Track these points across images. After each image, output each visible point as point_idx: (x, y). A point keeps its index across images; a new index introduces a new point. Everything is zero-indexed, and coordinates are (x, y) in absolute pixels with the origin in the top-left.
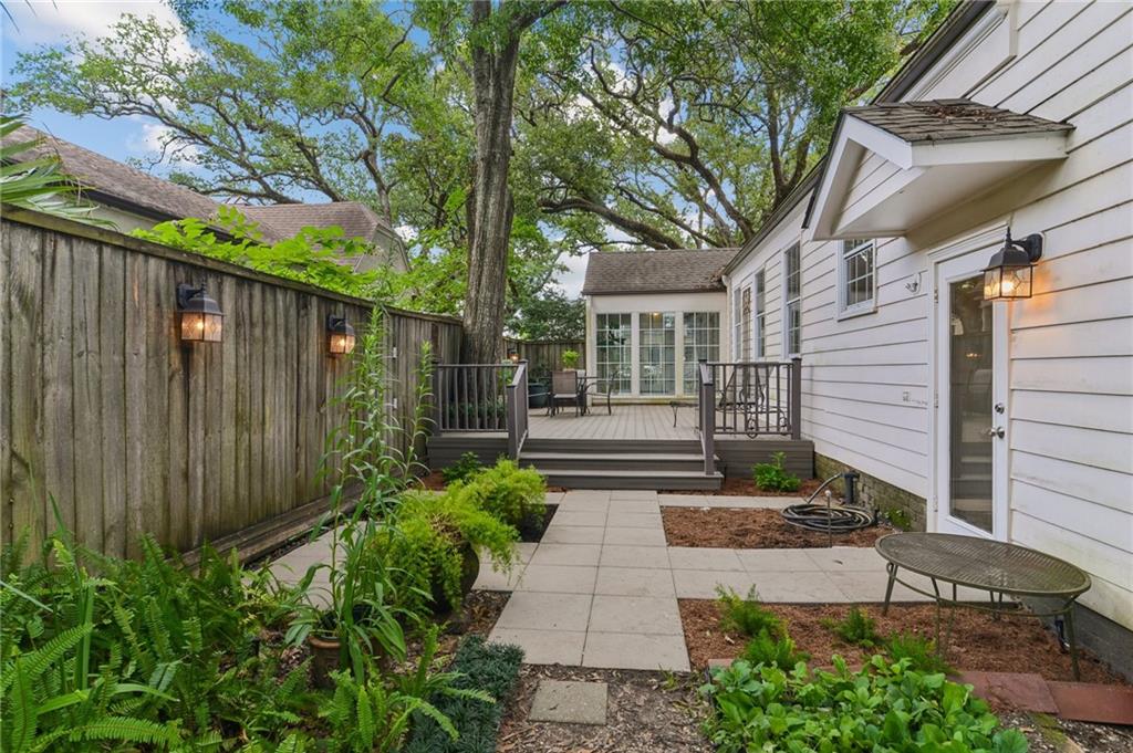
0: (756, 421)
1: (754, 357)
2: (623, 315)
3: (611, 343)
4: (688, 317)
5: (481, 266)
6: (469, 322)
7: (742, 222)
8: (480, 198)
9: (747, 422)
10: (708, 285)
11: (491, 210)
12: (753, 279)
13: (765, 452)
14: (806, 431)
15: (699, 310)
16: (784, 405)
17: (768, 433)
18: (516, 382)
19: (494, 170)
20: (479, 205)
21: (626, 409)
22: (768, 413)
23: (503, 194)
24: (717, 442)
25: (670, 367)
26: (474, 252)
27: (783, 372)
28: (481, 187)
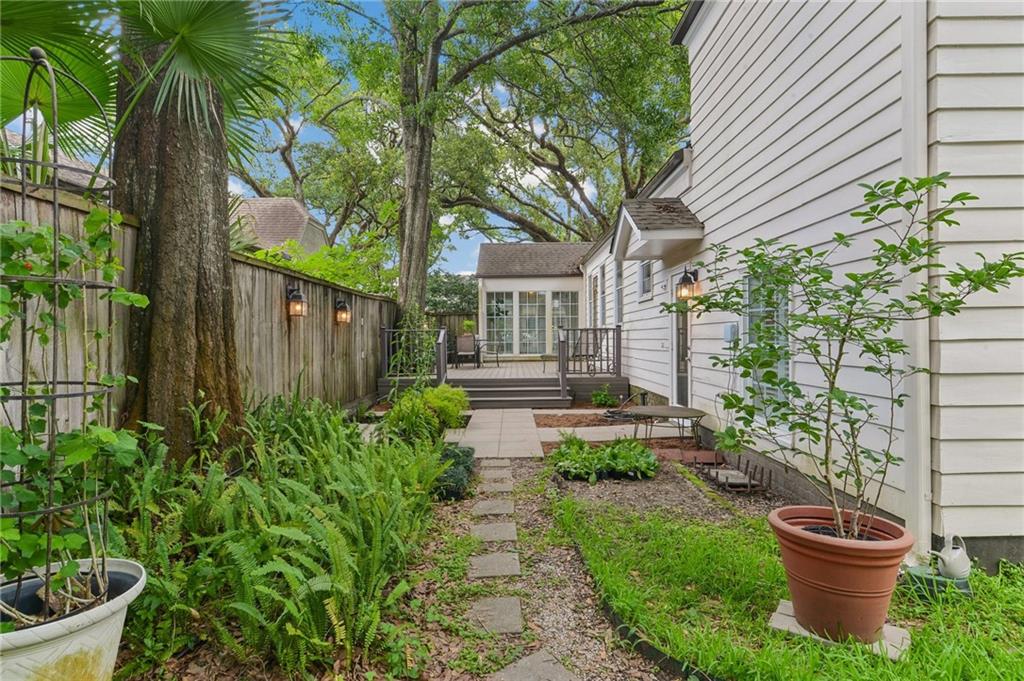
0: (594, 365)
1: (599, 326)
2: (507, 293)
3: (498, 315)
4: (555, 295)
5: (410, 261)
6: (401, 300)
7: (600, 217)
8: (409, 213)
9: (588, 367)
10: (570, 272)
11: (417, 222)
12: (598, 269)
13: (598, 384)
14: (624, 371)
15: (563, 290)
16: (611, 356)
17: (601, 373)
18: (440, 340)
19: (419, 193)
20: (408, 218)
21: (509, 364)
22: (601, 360)
23: (425, 211)
24: (568, 379)
25: (542, 332)
26: (404, 251)
27: (611, 334)
28: (410, 206)
